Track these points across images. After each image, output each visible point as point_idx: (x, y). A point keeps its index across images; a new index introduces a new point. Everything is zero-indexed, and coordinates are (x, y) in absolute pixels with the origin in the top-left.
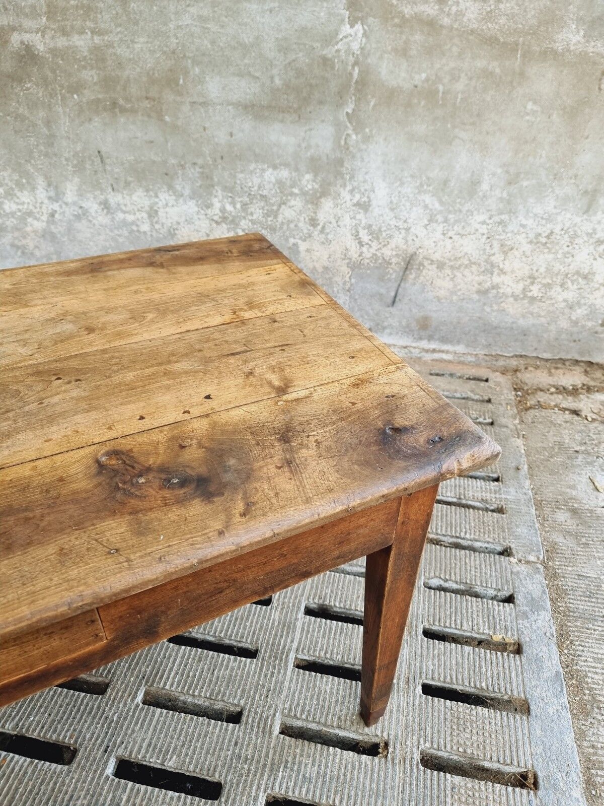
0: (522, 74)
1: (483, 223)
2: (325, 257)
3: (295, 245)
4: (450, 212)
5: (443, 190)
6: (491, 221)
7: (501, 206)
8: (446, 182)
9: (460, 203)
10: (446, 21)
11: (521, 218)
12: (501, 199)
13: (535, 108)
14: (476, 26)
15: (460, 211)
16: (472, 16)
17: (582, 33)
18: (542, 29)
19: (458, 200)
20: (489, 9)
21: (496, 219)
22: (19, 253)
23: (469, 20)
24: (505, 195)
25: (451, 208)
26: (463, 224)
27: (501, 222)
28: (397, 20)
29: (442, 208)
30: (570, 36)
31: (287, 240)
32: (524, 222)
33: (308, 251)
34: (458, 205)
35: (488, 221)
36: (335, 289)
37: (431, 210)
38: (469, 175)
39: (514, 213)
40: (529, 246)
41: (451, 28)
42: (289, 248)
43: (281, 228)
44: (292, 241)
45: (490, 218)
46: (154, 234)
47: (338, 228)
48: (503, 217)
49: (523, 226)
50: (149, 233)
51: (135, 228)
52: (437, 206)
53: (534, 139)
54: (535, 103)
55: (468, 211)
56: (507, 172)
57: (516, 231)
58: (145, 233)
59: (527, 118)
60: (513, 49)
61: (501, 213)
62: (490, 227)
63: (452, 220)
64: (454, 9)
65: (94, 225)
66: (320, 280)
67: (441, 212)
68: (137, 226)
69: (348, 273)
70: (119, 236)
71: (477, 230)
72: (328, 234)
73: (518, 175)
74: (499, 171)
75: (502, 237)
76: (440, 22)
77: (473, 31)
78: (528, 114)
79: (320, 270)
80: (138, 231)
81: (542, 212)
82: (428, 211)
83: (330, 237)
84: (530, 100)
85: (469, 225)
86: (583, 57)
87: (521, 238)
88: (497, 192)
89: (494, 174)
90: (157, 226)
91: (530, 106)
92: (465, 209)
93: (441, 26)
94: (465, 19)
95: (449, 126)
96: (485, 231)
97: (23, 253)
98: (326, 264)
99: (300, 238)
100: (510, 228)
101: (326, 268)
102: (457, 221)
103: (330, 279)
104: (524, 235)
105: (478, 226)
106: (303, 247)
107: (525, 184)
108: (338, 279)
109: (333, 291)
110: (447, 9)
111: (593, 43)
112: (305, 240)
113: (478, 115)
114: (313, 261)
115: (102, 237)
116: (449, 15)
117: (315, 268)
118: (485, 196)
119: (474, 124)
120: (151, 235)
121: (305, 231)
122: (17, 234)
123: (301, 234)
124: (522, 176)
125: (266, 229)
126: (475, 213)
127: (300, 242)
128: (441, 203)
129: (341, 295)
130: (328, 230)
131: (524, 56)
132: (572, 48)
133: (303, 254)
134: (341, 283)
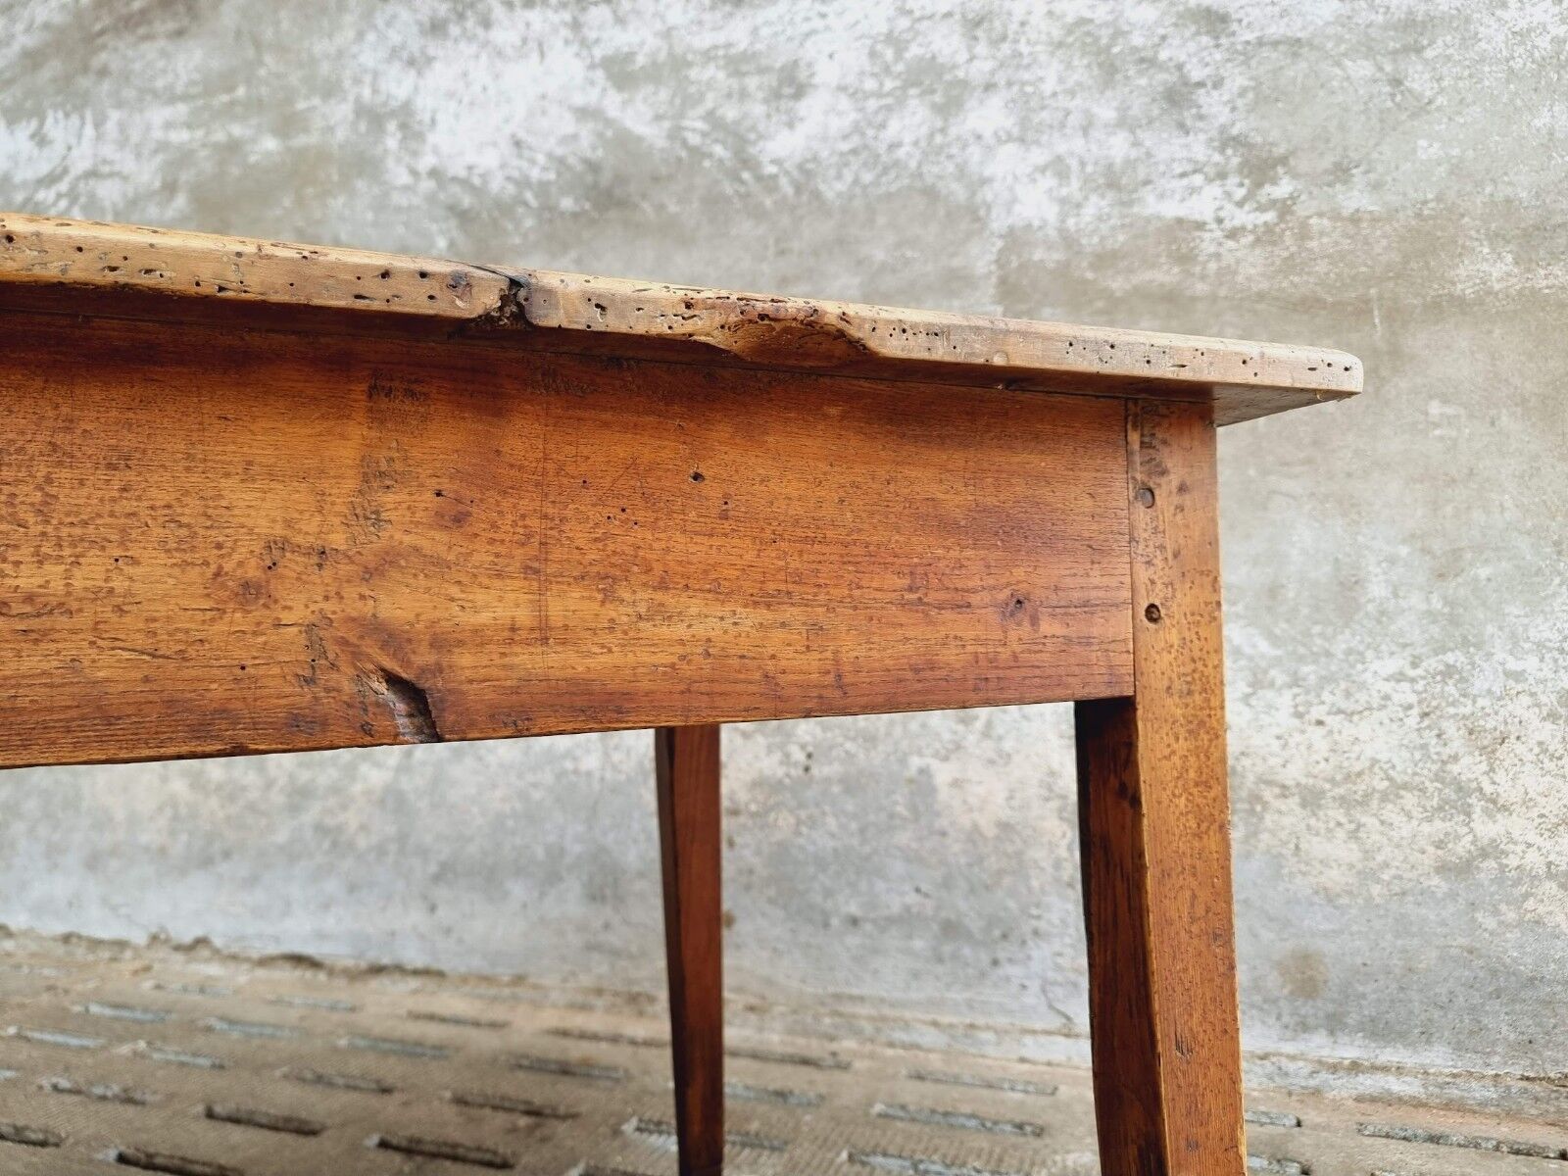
0: (1395, 352)
1: (1399, 677)
2: (1000, 797)
3: (924, 771)
4: (1301, 659)
5: (1269, 609)
6: (1420, 672)
7: (1435, 630)
8: (1273, 591)
9: (1321, 635)
10: (1201, 288)
11: (1500, 656)
12: (1431, 616)
13: (1450, 410)
14: (1264, 285)
15: (1328, 654)
16: (1252, 271)
17: (1509, 258)
18: (1413, 265)
19: (1317, 629)
20: (1285, 254)
21: (1433, 664)
22: (326, 845)
23: (1249, 279)
24: (1437, 604)
25: (1302, 650)
26: (1343, 685)
27: (1449, 672)
28: (1100, 304)
29: (1279, 652)
30: (1485, 267)
31: (903, 761)
32: (1513, 665)
33: (956, 783)
34: (1319, 641)
35: (1411, 673)
36: (1035, 884)
37: (1251, 659)
38: (1327, 568)
39: (1478, 646)
40: (1548, 725)
41: (1214, 298)
42: (911, 781)
43: (888, 734)
44: (916, 762)
45: (1414, 665)
46: (608, 775)
47: (1025, 723)
48: (1450, 658)
49: (1518, 676)
50: (597, 775)
51: (569, 765)
52: (1264, 646)
53: (1471, 473)
54: (1445, 401)
55: (1349, 652)
56: (1426, 551)
57: (1497, 689)
58: (589, 774)
59: (1437, 432)
60: (1361, 310)
61: (1442, 649)
62: (1420, 686)
63: (1312, 679)
64: (1213, 266)
65: (488, 767)
66: (993, 859)
67: (1277, 662)
68: (575, 759)
69: (1064, 835)
70: (535, 785)
71: (1387, 697)
72: (1000, 738)
73: (1456, 554)
74: (1404, 551)
75: (1467, 711)
76: (1188, 293)
77: (1261, 296)
78: (1436, 426)
79: (991, 831)
80: (576, 772)
81: (1557, 637)
82: (1243, 663)
83: (1008, 745)
84: (1431, 397)
85: (1362, 686)
86: (1531, 300)
87: (1520, 707)
88: (1416, 600)
89: (1392, 561)
90: (616, 757)
91: (1435, 408)
92: (1339, 648)
93: (1194, 299)
94: (1240, 278)
95: (1252, 472)
96: (1413, 699)
97: (335, 844)
98: (1005, 814)
99: (936, 755)
100: (1479, 684)
101: (1005, 827)
102: (1327, 680)
103: (1019, 854)
104: (1526, 700)
105: (1387, 687)
106: (943, 774)
107: (1484, 572)
108: (1037, 854)
109: (1030, 890)
110: (1198, 269)
111: (1542, 272)
112: (946, 759)
113: (1315, 443)
114: (971, 810)
115: (498, 793)
116: (1203, 278)
117: (976, 828)
118: (1383, 613)
119: (1309, 461)
120: (602, 779)
121: (947, 736)
122: (332, 802)
123: (937, 745)
124: (1469, 556)
125: (854, 739)
126: (1369, 654)
127: (935, 765)
128: (1274, 639)
129: (1052, 899)
130: (1000, 730)
131: (1389, 317)
132: (1497, 287)
133: (944, 794)
134: (1047, 864)
